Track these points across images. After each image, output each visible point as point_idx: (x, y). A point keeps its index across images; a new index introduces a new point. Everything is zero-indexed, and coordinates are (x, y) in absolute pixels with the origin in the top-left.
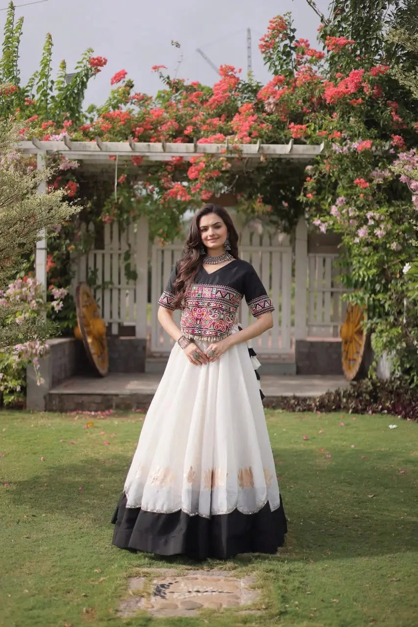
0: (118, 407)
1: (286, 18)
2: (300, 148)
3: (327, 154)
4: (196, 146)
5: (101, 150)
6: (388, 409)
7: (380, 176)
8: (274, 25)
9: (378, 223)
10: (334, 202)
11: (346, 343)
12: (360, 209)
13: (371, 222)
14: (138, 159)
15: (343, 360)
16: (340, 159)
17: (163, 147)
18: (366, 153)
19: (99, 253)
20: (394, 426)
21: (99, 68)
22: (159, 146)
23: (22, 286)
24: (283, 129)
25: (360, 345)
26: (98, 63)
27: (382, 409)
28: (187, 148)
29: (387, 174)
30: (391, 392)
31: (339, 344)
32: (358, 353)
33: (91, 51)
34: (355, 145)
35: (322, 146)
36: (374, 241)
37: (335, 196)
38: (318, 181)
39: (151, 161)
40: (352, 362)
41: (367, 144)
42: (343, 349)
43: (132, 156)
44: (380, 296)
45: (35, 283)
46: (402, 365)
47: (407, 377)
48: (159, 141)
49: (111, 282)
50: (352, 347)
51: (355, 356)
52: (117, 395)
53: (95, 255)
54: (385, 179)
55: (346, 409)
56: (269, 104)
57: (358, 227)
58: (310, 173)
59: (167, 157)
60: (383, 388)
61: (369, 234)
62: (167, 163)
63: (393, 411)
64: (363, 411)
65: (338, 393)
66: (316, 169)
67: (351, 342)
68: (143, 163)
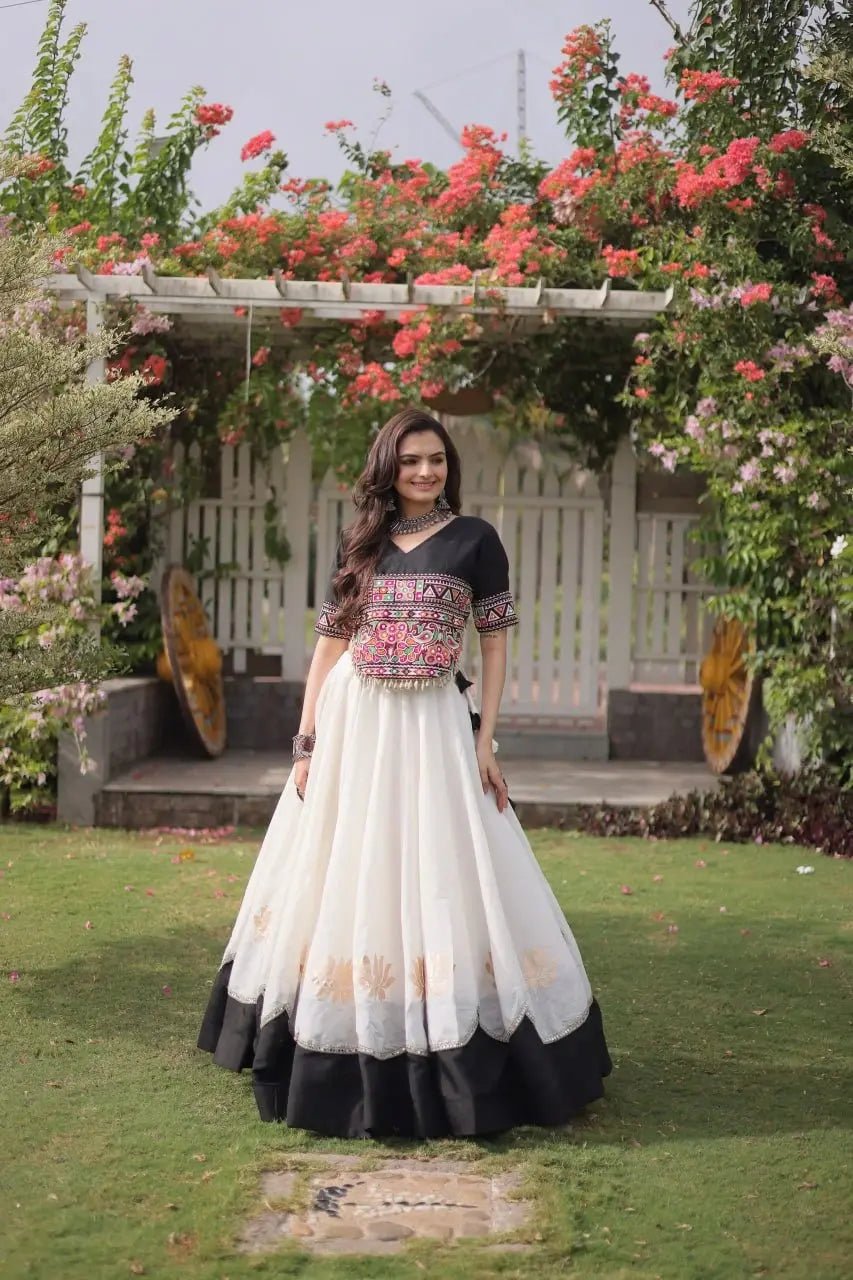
0: (243, 820)
1: (600, 31)
2: (623, 297)
3: (679, 310)
4: (411, 291)
5: (218, 295)
6: (795, 833)
7: (787, 356)
8: (575, 45)
9: (781, 454)
10: (692, 407)
11: (711, 696)
12: (745, 423)
13: (768, 451)
14: (292, 314)
15: (705, 732)
16: (706, 321)
17: (345, 291)
18: (759, 309)
19: (210, 504)
20: (808, 869)
21: (216, 127)
22: (335, 288)
23: (52, 571)
24: (590, 258)
25: (740, 703)
26: (214, 118)
27: (784, 834)
28: (393, 293)
29: (802, 353)
30: (803, 799)
31: (696, 699)
32: (735, 717)
33: (200, 91)
34: (737, 292)
35: (670, 294)
36: (773, 489)
37: (695, 398)
38: (660, 366)
39: (320, 319)
40: (722, 737)
41: (762, 291)
42: (704, 709)
43: (281, 308)
44: (783, 603)
45: (78, 565)
46: (825, 743)
47: (835, 769)
48: (337, 279)
49: (234, 565)
50: (724, 706)
51: (730, 725)
52: (242, 797)
53: (202, 510)
54: (797, 363)
55: (710, 831)
56: (563, 206)
57: (741, 462)
58: (644, 348)
59: (352, 312)
60: (786, 791)
61: (764, 475)
62: (351, 324)
63: (806, 838)
64: (745, 837)
65: (693, 799)
66: (656, 341)
67: (722, 695)
68: (301, 324)
